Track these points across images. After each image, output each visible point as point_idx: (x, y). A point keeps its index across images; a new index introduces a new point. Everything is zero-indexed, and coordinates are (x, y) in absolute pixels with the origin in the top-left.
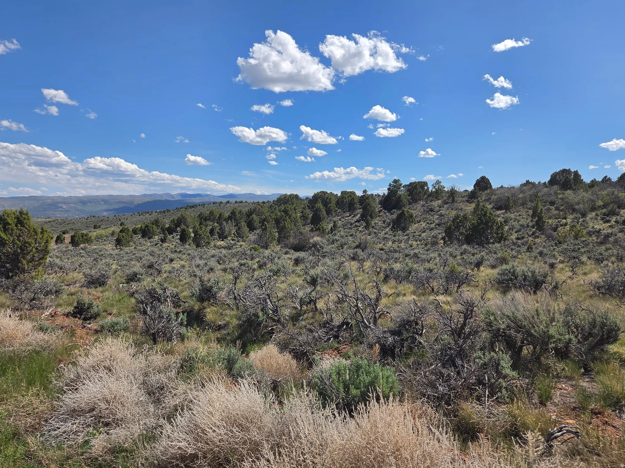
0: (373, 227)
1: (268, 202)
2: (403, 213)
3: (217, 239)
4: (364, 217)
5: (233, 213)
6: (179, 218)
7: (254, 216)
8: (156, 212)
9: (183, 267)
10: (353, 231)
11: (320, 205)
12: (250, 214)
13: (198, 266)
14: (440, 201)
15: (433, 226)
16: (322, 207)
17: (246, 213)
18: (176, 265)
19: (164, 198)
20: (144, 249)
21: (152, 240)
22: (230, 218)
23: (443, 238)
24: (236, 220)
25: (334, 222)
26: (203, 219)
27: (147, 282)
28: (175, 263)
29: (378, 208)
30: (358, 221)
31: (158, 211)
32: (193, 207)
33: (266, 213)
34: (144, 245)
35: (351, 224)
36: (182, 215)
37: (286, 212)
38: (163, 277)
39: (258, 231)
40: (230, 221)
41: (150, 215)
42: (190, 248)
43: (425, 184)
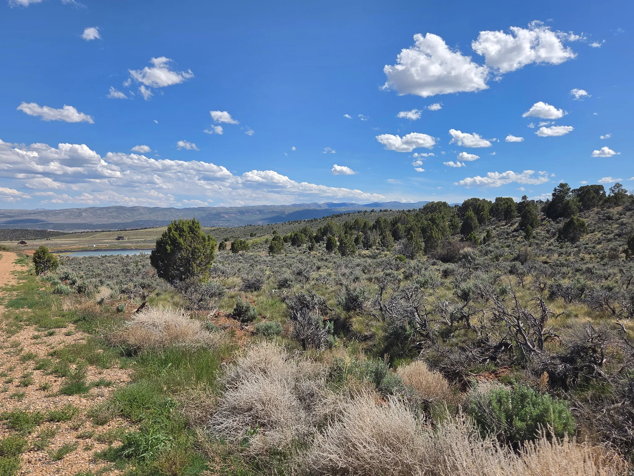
0: (534, 237)
1: (414, 210)
2: (572, 221)
3: (361, 248)
4: (523, 226)
5: (378, 222)
6: (325, 227)
7: (399, 224)
8: (304, 221)
9: (330, 275)
10: (510, 242)
11: (471, 213)
12: (394, 223)
13: (344, 275)
14: (620, 208)
15: (611, 236)
16: (473, 215)
17: (391, 222)
18: (323, 272)
19: (312, 208)
20: (294, 256)
21: (300, 247)
22: (374, 227)
23: (625, 251)
24: (381, 229)
25: (488, 232)
26: (348, 228)
27: (297, 289)
28: (322, 270)
29: (540, 215)
30: (515, 230)
31: (306, 220)
32: (338, 216)
33: (412, 222)
34: (294, 252)
35: (508, 234)
36: (328, 224)
37: (433, 220)
38: (311, 284)
39: (403, 241)
40: (374, 230)
41: (299, 224)
42: (335, 256)
43: (601, 187)
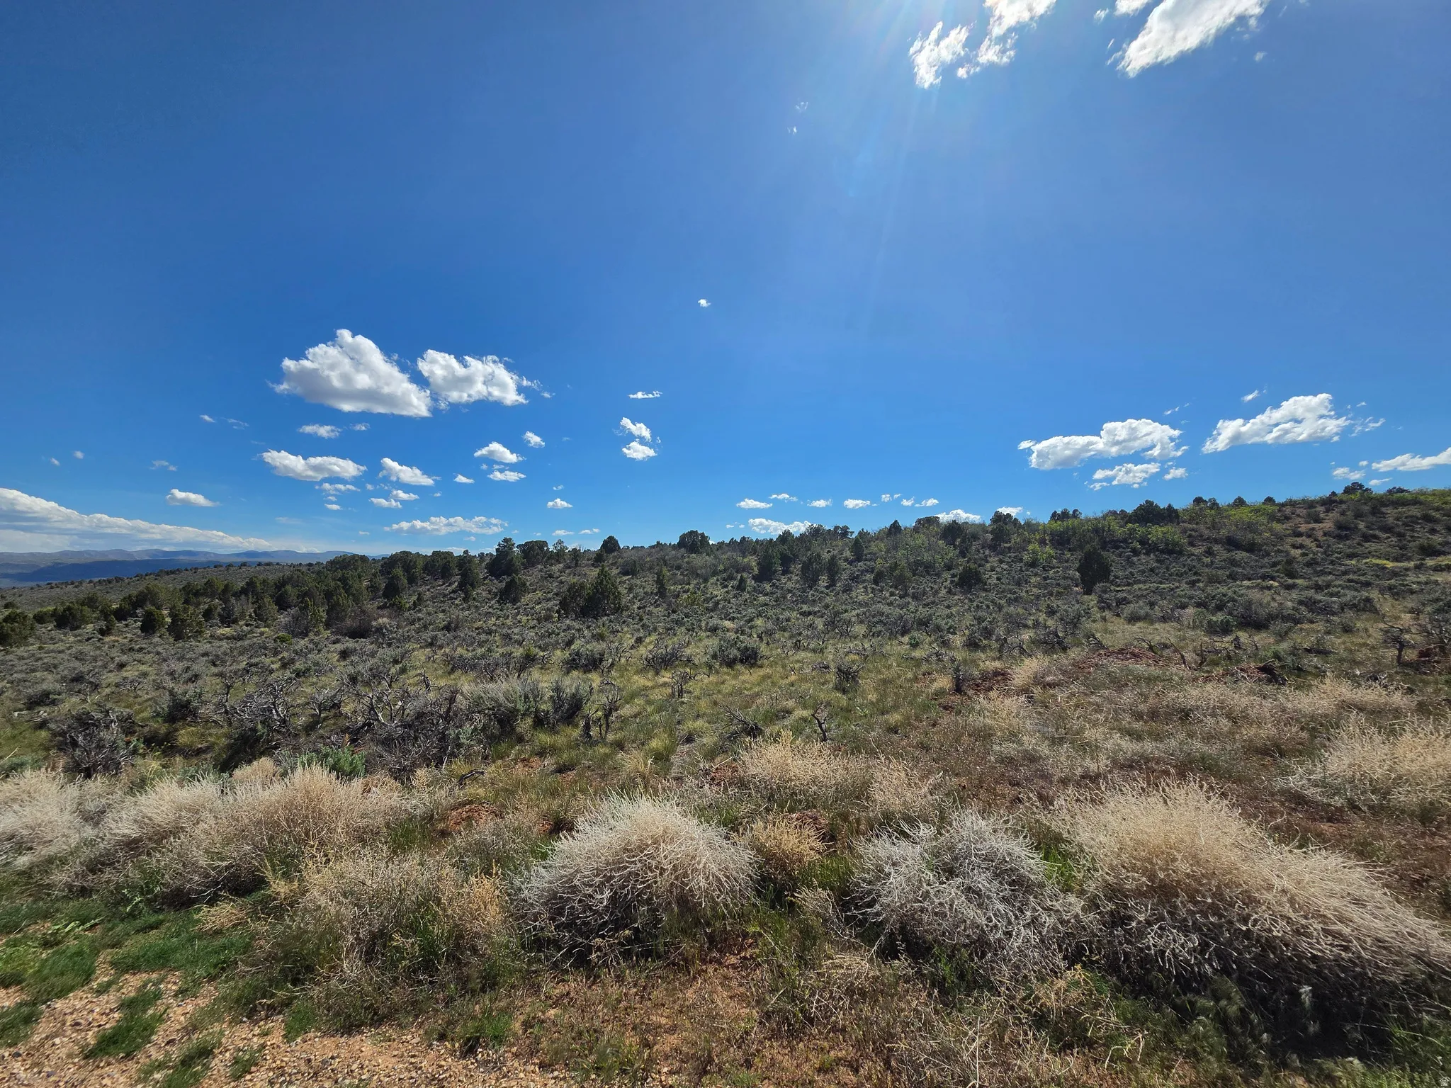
0: (474, 599)
1: (318, 563)
2: (513, 581)
3: (217, 625)
4: (462, 586)
5: (251, 584)
6: (141, 593)
7: (289, 588)
8: (91, 582)
9: (145, 675)
10: (446, 606)
11: (399, 571)
12: (281, 584)
13: (172, 674)
14: (561, 565)
15: (550, 595)
16: (401, 573)
17: (275, 584)
18: (129, 673)
19: (112, 558)
20: (61, 648)
21: (79, 631)
22: (244, 591)
23: (558, 612)
24: (255, 593)
25: (419, 594)
26: (191, 595)
27: (71, 704)
28: (129, 668)
29: (482, 573)
30: (454, 592)
31: (96, 580)
32: (173, 572)
33: (310, 582)
34: (62, 641)
35: (445, 596)
36: (147, 588)
37: (344, 580)
38: (104, 694)
39: (293, 611)
40: (243, 596)
41: (76, 587)
42: (161, 643)
43: (545, 543)
